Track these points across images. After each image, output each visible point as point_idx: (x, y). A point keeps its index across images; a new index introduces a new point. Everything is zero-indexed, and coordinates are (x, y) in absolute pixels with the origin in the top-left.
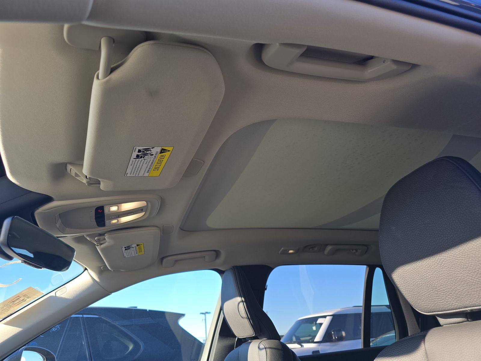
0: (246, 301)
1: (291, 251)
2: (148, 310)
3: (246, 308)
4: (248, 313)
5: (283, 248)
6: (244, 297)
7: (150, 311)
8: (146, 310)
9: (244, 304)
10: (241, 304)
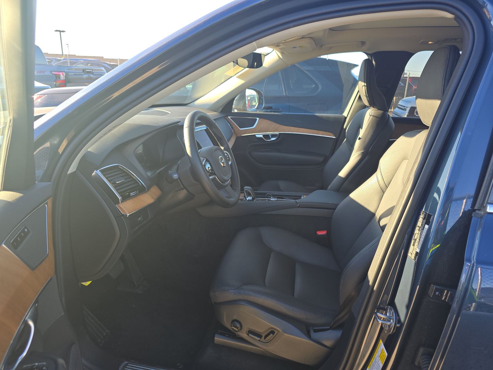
0: (367, 86)
1: (430, 43)
2: (327, 59)
3: (366, 90)
4: (367, 94)
5: (422, 40)
6: (366, 83)
7: (329, 60)
8: (326, 59)
9: (366, 87)
10: (364, 87)
